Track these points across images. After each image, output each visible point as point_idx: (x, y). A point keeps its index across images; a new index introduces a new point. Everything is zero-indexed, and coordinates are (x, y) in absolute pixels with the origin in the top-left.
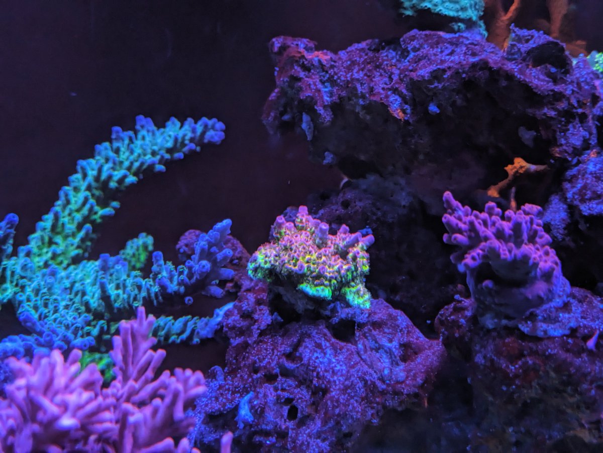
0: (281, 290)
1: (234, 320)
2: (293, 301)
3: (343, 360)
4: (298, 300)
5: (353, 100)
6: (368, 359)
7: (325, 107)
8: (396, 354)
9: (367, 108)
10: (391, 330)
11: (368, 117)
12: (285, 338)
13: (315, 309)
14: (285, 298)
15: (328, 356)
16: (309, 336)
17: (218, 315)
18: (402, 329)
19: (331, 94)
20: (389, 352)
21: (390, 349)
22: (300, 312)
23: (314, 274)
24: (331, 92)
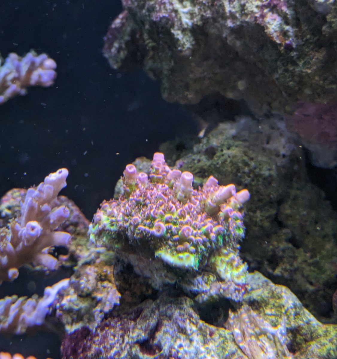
0: (133, 259)
1: (70, 301)
2: (147, 273)
3: (214, 348)
4: (155, 272)
5: (219, 22)
6: (247, 347)
7: (184, 30)
8: (282, 341)
9: (237, 32)
10: (273, 310)
11: (238, 43)
12: (138, 321)
13: (176, 282)
14: (137, 270)
15: (195, 343)
16: (170, 318)
17: (49, 295)
18: (288, 309)
19: (192, 15)
20: (273, 340)
21: (274, 335)
22: (157, 287)
23: (176, 237)
24: (191, 12)
